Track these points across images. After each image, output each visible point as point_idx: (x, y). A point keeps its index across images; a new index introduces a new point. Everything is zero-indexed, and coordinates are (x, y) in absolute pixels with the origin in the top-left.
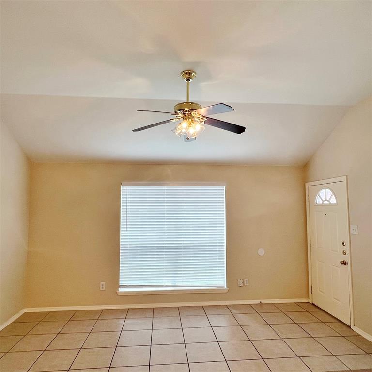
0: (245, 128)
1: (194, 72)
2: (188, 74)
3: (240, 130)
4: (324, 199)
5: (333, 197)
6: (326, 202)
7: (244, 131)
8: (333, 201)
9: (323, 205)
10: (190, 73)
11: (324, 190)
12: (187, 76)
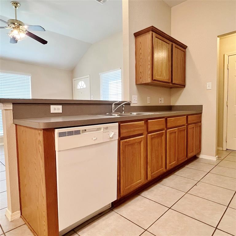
0: (47, 42)
1: (19, 3)
2: (16, 4)
3: (44, 42)
4: (81, 86)
5: (85, 84)
6: (82, 88)
7: (47, 43)
8: (85, 86)
9: (80, 89)
10: (17, 4)
11: (81, 82)
12: (15, 5)
